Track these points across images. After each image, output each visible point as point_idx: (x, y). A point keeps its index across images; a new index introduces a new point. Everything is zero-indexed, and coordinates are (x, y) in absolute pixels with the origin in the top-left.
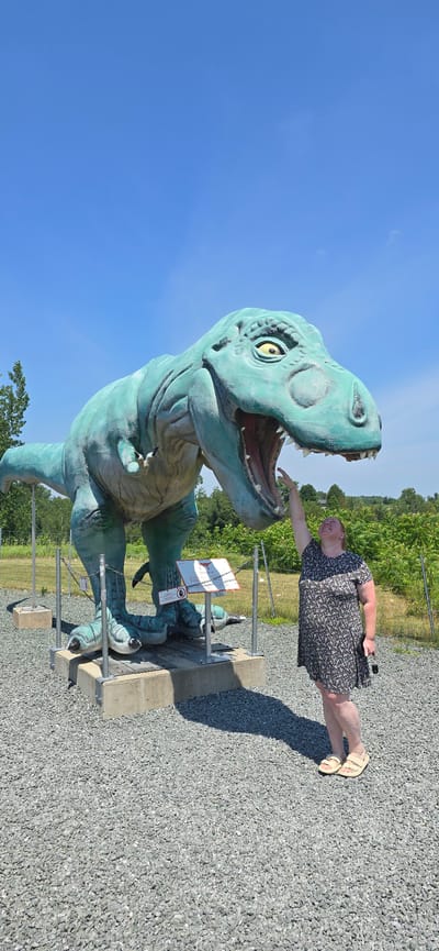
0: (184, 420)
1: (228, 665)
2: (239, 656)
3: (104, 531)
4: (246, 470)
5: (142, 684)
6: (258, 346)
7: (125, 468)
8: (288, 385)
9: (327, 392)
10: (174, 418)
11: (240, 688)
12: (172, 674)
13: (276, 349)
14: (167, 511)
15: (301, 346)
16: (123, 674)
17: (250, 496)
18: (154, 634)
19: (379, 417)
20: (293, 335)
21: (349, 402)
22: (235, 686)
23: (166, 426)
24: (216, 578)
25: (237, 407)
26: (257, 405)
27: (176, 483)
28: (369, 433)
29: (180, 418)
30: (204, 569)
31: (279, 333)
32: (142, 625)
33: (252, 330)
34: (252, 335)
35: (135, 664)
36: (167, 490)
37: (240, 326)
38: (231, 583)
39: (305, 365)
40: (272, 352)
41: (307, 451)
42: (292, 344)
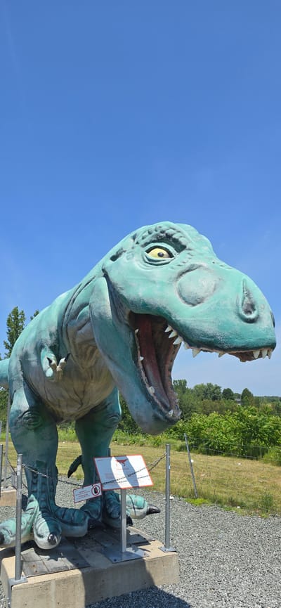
0: (87, 327)
1: (141, 562)
2: (154, 551)
3: (35, 430)
4: (140, 373)
5: (53, 586)
6: (148, 251)
7: (44, 373)
8: (176, 285)
9: (215, 289)
10: (79, 325)
11: (153, 587)
12: (83, 574)
13: (165, 252)
14: (94, 410)
15: (190, 249)
16: (36, 574)
17: (144, 399)
18: (75, 527)
19: (272, 314)
20: (181, 240)
21: (238, 298)
22: (147, 586)
23: (75, 333)
24: (131, 474)
25: (129, 310)
26: (145, 305)
27: (94, 386)
28: (262, 329)
29: (84, 325)
30: (120, 466)
31: (168, 238)
32: (65, 518)
33: (143, 238)
34: (142, 242)
35: (52, 561)
36: (84, 392)
37: (134, 238)
38: (145, 480)
39: (193, 265)
40: (161, 255)
41: (196, 350)
42: (180, 247)
